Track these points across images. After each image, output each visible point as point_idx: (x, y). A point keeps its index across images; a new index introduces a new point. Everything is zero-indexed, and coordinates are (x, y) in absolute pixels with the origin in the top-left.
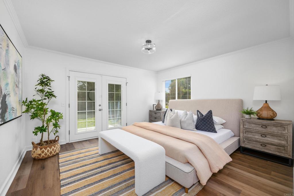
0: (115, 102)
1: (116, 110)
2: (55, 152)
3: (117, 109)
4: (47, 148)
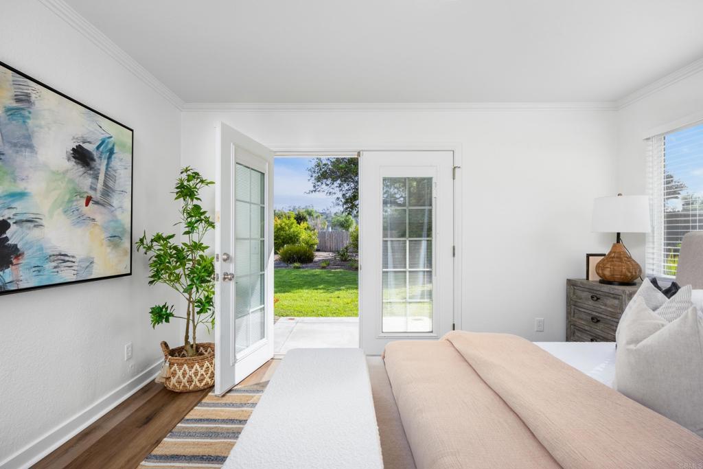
0: (410, 241)
1: (410, 272)
2: (200, 381)
3: (418, 267)
4: (182, 364)
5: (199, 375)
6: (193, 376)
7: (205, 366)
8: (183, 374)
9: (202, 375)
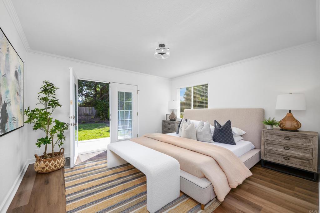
0: (126, 111)
1: (126, 120)
2: (59, 166)
4: (51, 161)
5: (59, 163)
6: (57, 164)
7: (61, 160)
8: (52, 164)
9: (60, 163)
